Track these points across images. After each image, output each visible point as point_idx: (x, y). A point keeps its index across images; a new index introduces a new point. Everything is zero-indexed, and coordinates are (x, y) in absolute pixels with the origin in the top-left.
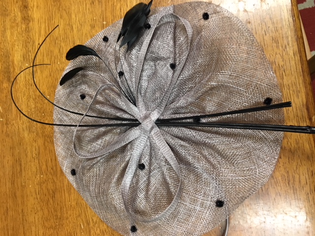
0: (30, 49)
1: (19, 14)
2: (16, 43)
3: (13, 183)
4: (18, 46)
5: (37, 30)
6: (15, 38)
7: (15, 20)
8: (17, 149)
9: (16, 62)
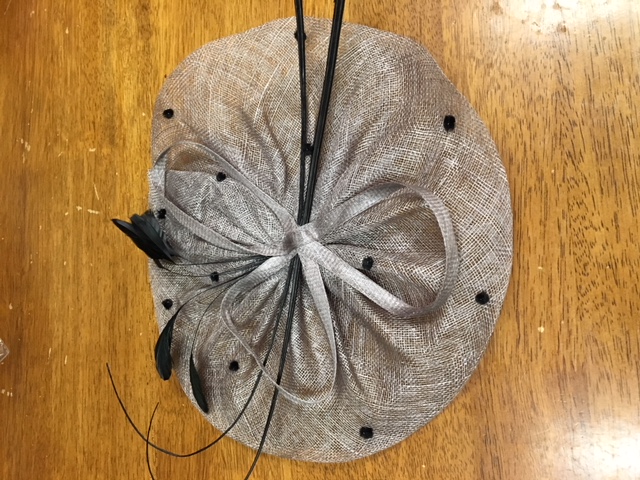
0: (151, 85)
1: (134, 20)
2: (127, 75)
3: (112, 327)
4: (129, 79)
5: (163, 51)
6: (124, 66)
7: (126, 31)
8: (121, 266)
9: (125, 110)
